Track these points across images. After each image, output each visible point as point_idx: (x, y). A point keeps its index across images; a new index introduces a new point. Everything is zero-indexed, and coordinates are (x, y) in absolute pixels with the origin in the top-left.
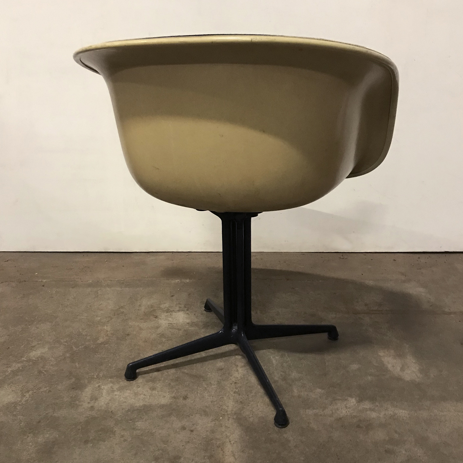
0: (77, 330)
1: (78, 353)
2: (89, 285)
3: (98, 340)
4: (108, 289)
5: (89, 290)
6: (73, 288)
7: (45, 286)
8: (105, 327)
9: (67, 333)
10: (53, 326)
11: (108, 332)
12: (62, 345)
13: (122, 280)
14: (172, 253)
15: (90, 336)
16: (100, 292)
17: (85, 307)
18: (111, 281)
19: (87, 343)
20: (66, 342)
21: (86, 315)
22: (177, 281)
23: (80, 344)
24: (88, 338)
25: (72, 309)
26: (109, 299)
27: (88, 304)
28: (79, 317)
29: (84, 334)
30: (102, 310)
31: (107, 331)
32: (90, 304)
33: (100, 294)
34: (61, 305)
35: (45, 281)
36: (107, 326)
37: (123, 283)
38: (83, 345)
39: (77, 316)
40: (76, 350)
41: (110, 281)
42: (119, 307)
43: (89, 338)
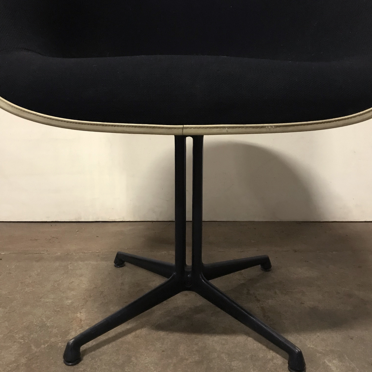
0: (40, 319)
1: (38, 356)
2: (58, 259)
3: (69, 334)
4: (81, 263)
5: (57, 264)
6: (37, 261)
7: (2, 260)
8: (79, 315)
9: (25, 324)
10: (7, 313)
11: (82, 322)
12: (15, 343)
13: (97, 252)
14: (152, 222)
15: (57, 329)
16: (70, 267)
17: (52, 286)
18: (84, 253)
19: (53, 340)
20: (22, 338)
21: (52, 296)
22: (163, 253)
23: (42, 341)
24: (55, 331)
25: (34, 289)
26: (81, 275)
27: (55, 282)
28: (43, 300)
29: (49, 325)
30: (73, 290)
31: (81, 320)
32: (58, 282)
33: (71, 269)
34: (21, 283)
35: (3, 253)
36: (81, 313)
37: (99, 256)
38: (47, 342)
39: (41, 298)
40: (36, 352)
41: (82, 253)
42: (95, 286)
43: (57, 331)
